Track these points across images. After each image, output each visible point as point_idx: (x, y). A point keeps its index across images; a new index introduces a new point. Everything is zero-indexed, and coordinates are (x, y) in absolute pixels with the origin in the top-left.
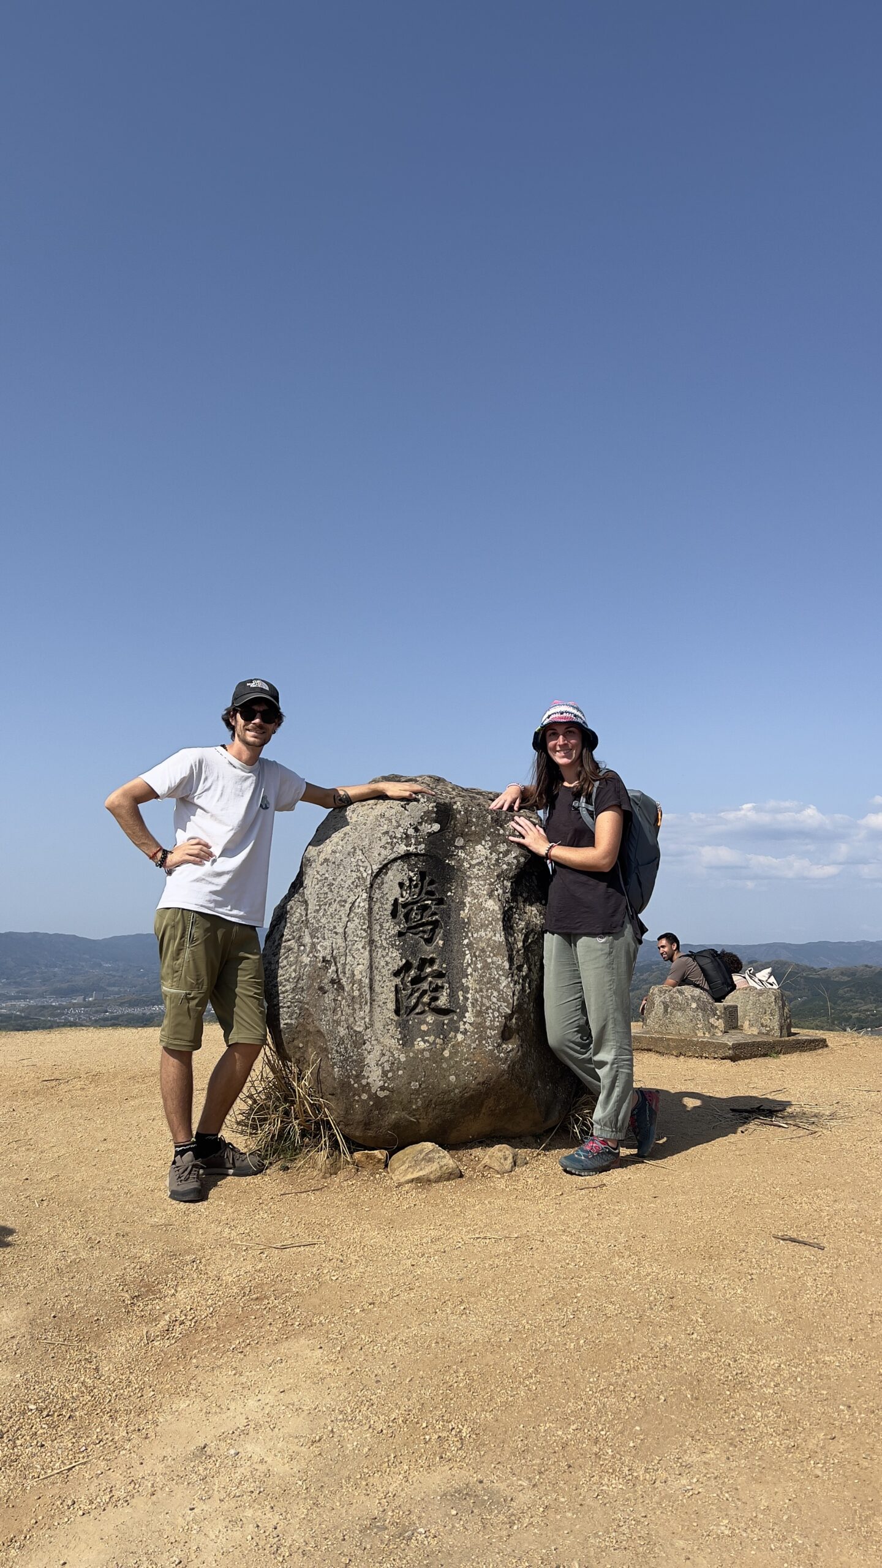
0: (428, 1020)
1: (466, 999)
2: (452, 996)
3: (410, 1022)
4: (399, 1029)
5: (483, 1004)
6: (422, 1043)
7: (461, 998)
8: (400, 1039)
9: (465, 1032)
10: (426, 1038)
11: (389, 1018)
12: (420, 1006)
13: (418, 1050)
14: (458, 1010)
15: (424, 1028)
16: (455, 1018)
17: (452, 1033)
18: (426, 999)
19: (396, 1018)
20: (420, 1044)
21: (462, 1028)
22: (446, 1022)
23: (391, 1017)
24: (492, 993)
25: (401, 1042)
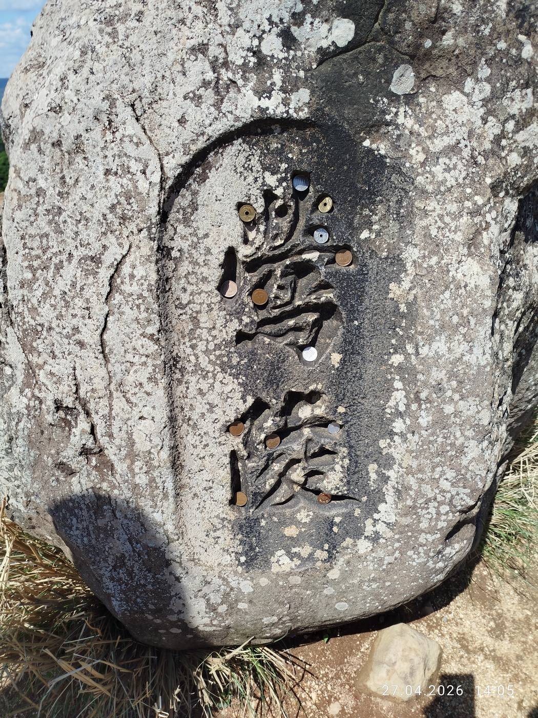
0: (299, 516)
1: (385, 479)
2: (354, 472)
3: (263, 523)
4: (240, 536)
5: (419, 493)
6: (285, 560)
7: (373, 476)
8: (241, 554)
9: (375, 538)
10: (294, 550)
11: (217, 517)
12: (284, 487)
13: (277, 574)
14: (365, 499)
15: (291, 531)
16: (357, 512)
17: (348, 539)
18: (297, 474)
19: (232, 515)
20: (282, 562)
21: (369, 529)
22: (337, 520)
23: (222, 516)
24: (443, 473)
25: (243, 559)
